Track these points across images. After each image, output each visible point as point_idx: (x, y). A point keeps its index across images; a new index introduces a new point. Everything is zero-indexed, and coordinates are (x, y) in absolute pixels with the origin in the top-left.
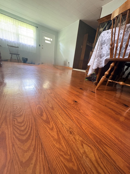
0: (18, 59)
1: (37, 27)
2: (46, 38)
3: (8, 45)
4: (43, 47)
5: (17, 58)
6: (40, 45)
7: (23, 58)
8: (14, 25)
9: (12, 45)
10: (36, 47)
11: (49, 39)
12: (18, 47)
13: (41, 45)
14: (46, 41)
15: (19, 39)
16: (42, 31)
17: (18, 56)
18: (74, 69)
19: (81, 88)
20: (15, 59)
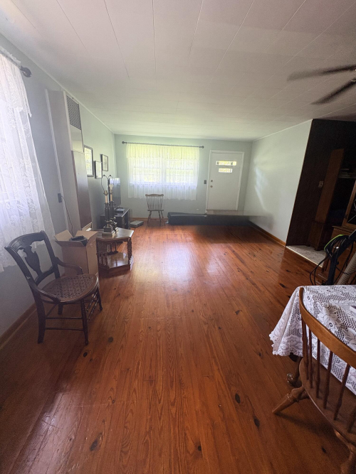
0: (160, 218)
1: (203, 147)
2: (221, 163)
3: (147, 195)
4: (211, 184)
5: (159, 215)
6: (205, 182)
8: (160, 156)
9: (152, 194)
10: (198, 187)
11: (228, 163)
12: (162, 195)
13: (208, 182)
14: (221, 170)
15: (165, 178)
16: (214, 151)
17: (160, 212)
18: (289, 248)
19: (240, 395)
20: (155, 220)
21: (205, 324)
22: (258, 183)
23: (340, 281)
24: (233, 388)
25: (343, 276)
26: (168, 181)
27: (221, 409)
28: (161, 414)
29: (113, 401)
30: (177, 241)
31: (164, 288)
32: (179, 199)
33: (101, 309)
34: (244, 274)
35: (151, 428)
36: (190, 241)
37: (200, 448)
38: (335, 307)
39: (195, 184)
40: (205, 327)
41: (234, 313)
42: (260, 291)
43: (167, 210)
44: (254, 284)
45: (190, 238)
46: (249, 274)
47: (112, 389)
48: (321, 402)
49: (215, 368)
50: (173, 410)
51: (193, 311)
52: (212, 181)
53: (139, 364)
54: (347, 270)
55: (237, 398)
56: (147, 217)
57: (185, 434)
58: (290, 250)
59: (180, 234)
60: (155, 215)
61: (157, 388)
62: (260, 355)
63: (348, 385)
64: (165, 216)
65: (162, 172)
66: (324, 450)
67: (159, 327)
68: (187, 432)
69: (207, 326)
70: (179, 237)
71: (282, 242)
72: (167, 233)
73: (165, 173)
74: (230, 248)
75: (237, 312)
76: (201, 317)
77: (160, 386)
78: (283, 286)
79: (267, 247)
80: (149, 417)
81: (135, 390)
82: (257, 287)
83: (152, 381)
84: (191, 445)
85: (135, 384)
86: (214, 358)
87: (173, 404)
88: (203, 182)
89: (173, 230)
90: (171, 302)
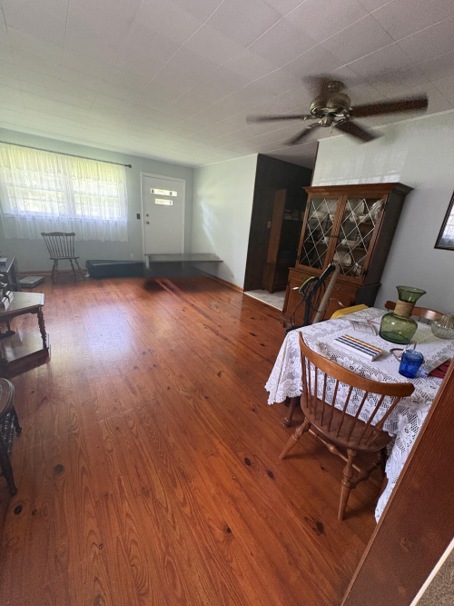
0: (73, 269)
1: (130, 166)
2: (157, 191)
3: (43, 234)
4: (147, 219)
5: (72, 265)
6: (138, 216)
7: (88, 262)
8: (59, 171)
9: (54, 231)
10: (128, 223)
11: (167, 193)
12: (73, 234)
13: (142, 216)
14: (158, 201)
15: (74, 207)
16: (146, 174)
17: (73, 260)
18: (247, 293)
19: (249, 457)
20: (66, 272)
21: (189, 398)
22: (206, 220)
23: (316, 319)
24: (241, 454)
25: (318, 315)
26: (79, 212)
27: (237, 480)
28: (174, 522)
29: (101, 546)
30: (113, 301)
31: (119, 369)
32: (103, 240)
33: (19, 430)
34: (212, 330)
35: (167, 546)
36: (132, 300)
37: (229, 531)
38: (322, 343)
39: (125, 220)
40: (191, 402)
41: (217, 376)
42: (234, 345)
43: (84, 256)
44: (226, 339)
45: (131, 295)
46: (218, 328)
47: (92, 531)
48: (326, 427)
49: (216, 442)
50: (187, 510)
51: (169, 388)
52: (148, 215)
53: (119, 480)
54: (320, 309)
55: (247, 462)
56: (51, 269)
57: (210, 527)
58: (248, 297)
59: (112, 290)
60: (64, 266)
61: (158, 497)
62: (254, 410)
63: (336, 406)
64: (83, 267)
65: (68, 198)
66: (323, 469)
67: (131, 423)
68: (211, 523)
69: (192, 400)
70: (114, 296)
71: (239, 288)
72: (93, 291)
73: (73, 200)
74: (186, 301)
75: (219, 374)
76: (182, 392)
77: (160, 493)
78: (253, 335)
79: (225, 295)
80: (160, 535)
81: (128, 515)
82: (230, 342)
83: (147, 492)
84: (219, 533)
85: (126, 507)
86: (212, 432)
87: (184, 504)
88: (136, 216)
89: (101, 285)
90: (135, 385)
